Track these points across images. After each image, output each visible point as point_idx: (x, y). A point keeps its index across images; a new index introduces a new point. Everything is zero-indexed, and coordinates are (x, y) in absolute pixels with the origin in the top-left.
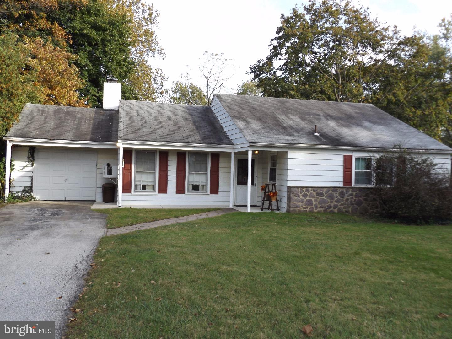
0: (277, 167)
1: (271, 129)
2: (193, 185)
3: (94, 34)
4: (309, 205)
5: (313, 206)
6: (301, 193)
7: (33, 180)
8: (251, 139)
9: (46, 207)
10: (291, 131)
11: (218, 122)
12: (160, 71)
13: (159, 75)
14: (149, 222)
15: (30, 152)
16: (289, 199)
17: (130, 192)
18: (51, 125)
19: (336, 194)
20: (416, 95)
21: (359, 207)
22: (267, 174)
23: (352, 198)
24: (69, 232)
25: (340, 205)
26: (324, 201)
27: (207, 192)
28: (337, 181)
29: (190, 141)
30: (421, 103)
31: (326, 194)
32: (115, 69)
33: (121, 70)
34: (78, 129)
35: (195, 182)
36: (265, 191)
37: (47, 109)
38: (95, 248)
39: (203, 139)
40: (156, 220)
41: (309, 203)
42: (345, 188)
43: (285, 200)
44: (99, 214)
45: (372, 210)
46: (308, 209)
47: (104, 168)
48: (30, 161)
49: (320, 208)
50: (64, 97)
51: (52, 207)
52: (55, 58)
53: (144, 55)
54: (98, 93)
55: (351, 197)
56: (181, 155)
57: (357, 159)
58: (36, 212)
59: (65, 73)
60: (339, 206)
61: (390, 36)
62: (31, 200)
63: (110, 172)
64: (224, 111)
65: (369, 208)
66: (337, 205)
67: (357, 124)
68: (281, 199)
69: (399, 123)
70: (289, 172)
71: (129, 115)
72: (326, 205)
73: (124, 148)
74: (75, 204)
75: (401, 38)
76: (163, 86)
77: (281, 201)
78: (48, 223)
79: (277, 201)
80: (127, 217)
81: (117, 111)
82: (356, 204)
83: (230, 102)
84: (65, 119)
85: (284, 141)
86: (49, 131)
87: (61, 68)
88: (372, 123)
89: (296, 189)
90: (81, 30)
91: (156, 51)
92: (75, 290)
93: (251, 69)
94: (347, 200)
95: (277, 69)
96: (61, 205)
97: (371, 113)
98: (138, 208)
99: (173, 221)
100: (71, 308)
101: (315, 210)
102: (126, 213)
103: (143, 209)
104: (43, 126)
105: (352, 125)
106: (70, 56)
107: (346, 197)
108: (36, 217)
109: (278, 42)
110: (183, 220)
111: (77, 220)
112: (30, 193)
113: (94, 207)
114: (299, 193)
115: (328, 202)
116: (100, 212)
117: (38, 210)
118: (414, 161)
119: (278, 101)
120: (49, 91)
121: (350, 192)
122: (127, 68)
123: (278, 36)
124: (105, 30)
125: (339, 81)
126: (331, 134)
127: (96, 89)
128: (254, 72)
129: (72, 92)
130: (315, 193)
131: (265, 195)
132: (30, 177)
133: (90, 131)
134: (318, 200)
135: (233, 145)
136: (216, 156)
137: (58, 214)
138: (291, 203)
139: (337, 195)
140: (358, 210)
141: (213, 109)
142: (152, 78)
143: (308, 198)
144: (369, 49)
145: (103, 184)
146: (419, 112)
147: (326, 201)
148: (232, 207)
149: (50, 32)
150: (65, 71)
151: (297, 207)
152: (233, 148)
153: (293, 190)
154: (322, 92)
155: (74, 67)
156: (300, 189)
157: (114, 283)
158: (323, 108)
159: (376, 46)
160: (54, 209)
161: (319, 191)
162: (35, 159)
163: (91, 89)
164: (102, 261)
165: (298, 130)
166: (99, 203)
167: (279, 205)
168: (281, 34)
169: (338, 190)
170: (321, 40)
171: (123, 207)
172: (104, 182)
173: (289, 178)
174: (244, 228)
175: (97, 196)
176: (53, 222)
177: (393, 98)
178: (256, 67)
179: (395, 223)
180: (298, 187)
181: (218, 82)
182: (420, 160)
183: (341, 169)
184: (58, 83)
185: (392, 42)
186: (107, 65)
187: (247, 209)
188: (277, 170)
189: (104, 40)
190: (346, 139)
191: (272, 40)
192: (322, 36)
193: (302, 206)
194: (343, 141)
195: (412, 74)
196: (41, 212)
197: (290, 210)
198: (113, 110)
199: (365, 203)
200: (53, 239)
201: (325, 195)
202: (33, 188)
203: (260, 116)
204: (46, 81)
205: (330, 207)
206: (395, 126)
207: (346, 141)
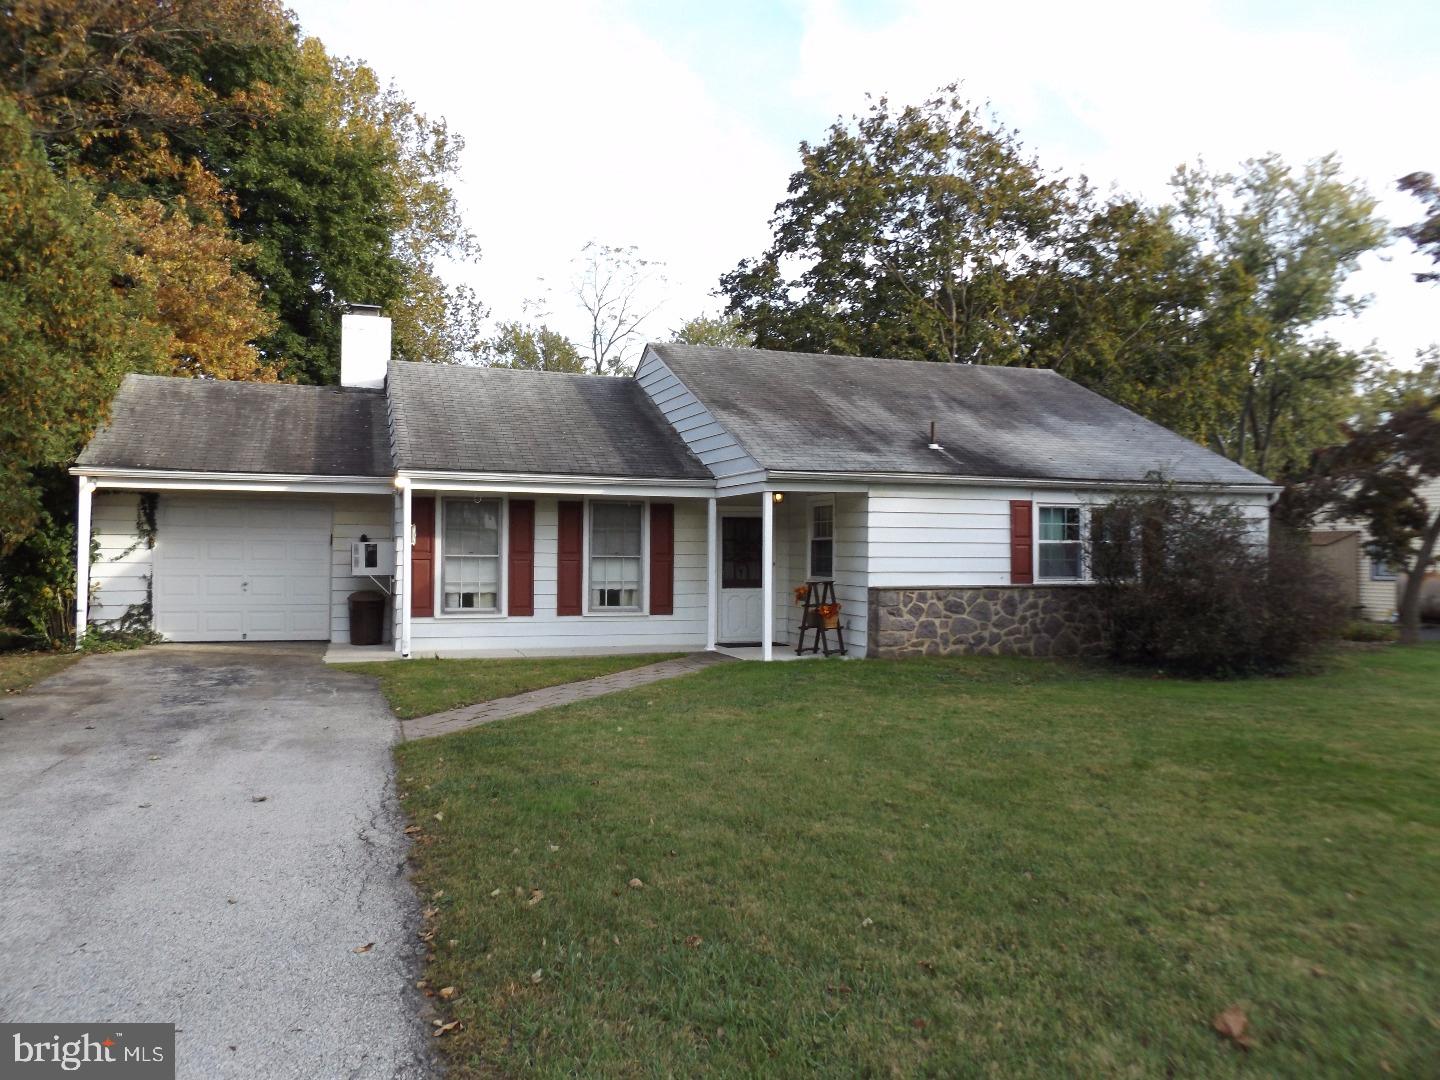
0: (835, 538)
1: (817, 434)
2: (602, 592)
3: (296, 190)
4: (926, 636)
5: (938, 640)
6: (905, 606)
7: (154, 586)
8: (768, 462)
9: (198, 662)
10: (869, 438)
11: (661, 418)
12: (467, 293)
13: (465, 302)
14: (509, 695)
15: (144, 509)
16: (874, 621)
17: (431, 614)
18: (199, 432)
19: (995, 604)
20: (1141, 351)
21: (1053, 637)
22: (804, 555)
23: (1036, 615)
24: (289, 731)
25: (1006, 635)
26: (964, 626)
27: (641, 608)
28: (995, 571)
29: (597, 470)
30: (1154, 371)
31: (969, 605)
32: (355, 285)
33: (371, 287)
34: (277, 442)
35: (610, 582)
36: (808, 601)
37: (184, 389)
38: (392, 778)
39: (630, 462)
40: (524, 692)
41: (928, 630)
42: (1017, 587)
43: (862, 625)
44: (354, 677)
45: (1084, 646)
46: (926, 646)
47: (357, 550)
48: (142, 533)
49: (954, 643)
50: (219, 359)
51: (212, 660)
52: (197, 253)
53: (427, 249)
54: (308, 350)
55: (1032, 611)
56: (569, 510)
57: (1044, 511)
58: (173, 676)
59: (222, 294)
60: (1004, 638)
61: (1071, 202)
62: (147, 643)
63: (371, 561)
64: (683, 389)
65: (1077, 640)
66: (998, 634)
67: (1030, 421)
68: (849, 623)
69: (1130, 418)
70: (872, 550)
71: (421, 404)
72: (970, 635)
73: (414, 492)
74: (275, 651)
75: (1096, 208)
76: (477, 331)
77: (848, 628)
78: (219, 706)
79: (839, 629)
80: (441, 683)
81: (382, 393)
82: (1046, 631)
83: (694, 365)
84: (239, 416)
85: (857, 467)
86: (196, 448)
87: (214, 279)
88: (1064, 417)
89: (893, 595)
90: (263, 180)
91: (457, 241)
92: (400, 919)
93: (723, 282)
94: (1023, 619)
95: (792, 285)
96: (235, 654)
97: (1055, 392)
98: (459, 657)
99: (570, 694)
100: (420, 984)
101: (942, 651)
102: (431, 674)
103: (474, 661)
104: (179, 436)
105: (1016, 423)
106: (238, 248)
107: (1020, 613)
108: (178, 691)
109: (793, 213)
110: (598, 687)
111: (299, 695)
112: (144, 623)
113: (332, 657)
114: (901, 606)
115: (976, 628)
116: (355, 672)
117: (176, 671)
118: (1194, 513)
119: (820, 363)
120: (181, 345)
121: (1031, 600)
122: (386, 282)
123: (794, 196)
124: (325, 182)
125: (951, 314)
126: (970, 446)
127: (302, 339)
128: (733, 290)
129: (242, 345)
130: (940, 605)
131: (806, 614)
132: (144, 577)
133: (311, 447)
134: (950, 621)
135: (713, 478)
136: (664, 512)
137: (236, 680)
138: (881, 633)
139: (999, 608)
140: (1050, 647)
141: (643, 384)
142: (448, 312)
143: (923, 619)
144: (1019, 236)
145: (348, 595)
146: (1153, 393)
147: (968, 621)
148: (713, 649)
149: (178, 185)
150: (225, 290)
151: (895, 644)
152: (714, 488)
153: (884, 597)
154: (916, 343)
155: (247, 279)
156: (902, 593)
157: (519, 890)
158: (936, 380)
159: (1035, 224)
160: (220, 665)
161: (951, 598)
162: (158, 527)
163: (289, 339)
164: (436, 820)
165: (886, 438)
166: (341, 647)
167: (844, 640)
168: (801, 192)
169: (1000, 595)
170: (902, 210)
171: (418, 657)
172: (354, 587)
173: (872, 566)
174: (783, 706)
175: (334, 627)
176: (230, 704)
177: (1089, 357)
178: (737, 277)
179: (1161, 677)
180: (897, 589)
181: (621, 322)
182: (1208, 511)
183: (1005, 537)
184: (205, 322)
185: (1076, 218)
186: (334, 274)
187: (762, 653)
188: (835, 546)
189: (325, 208)
190: (1016, 459)
191: (779, 207)
192: (904, 199)
193: (908, 640)
194: (1006, 463)
195: (1127, 297)
196: (187, 676)
197: (876, 651)
198: (369, 391)
199: (1069, 627)
200: (259, 756)
201: (968, 610)
202: (153, 610)
203: (779, 401)
204: (171, 316)
205: (980, 640)
206: (1121, 424)
207: (1013, 464)
